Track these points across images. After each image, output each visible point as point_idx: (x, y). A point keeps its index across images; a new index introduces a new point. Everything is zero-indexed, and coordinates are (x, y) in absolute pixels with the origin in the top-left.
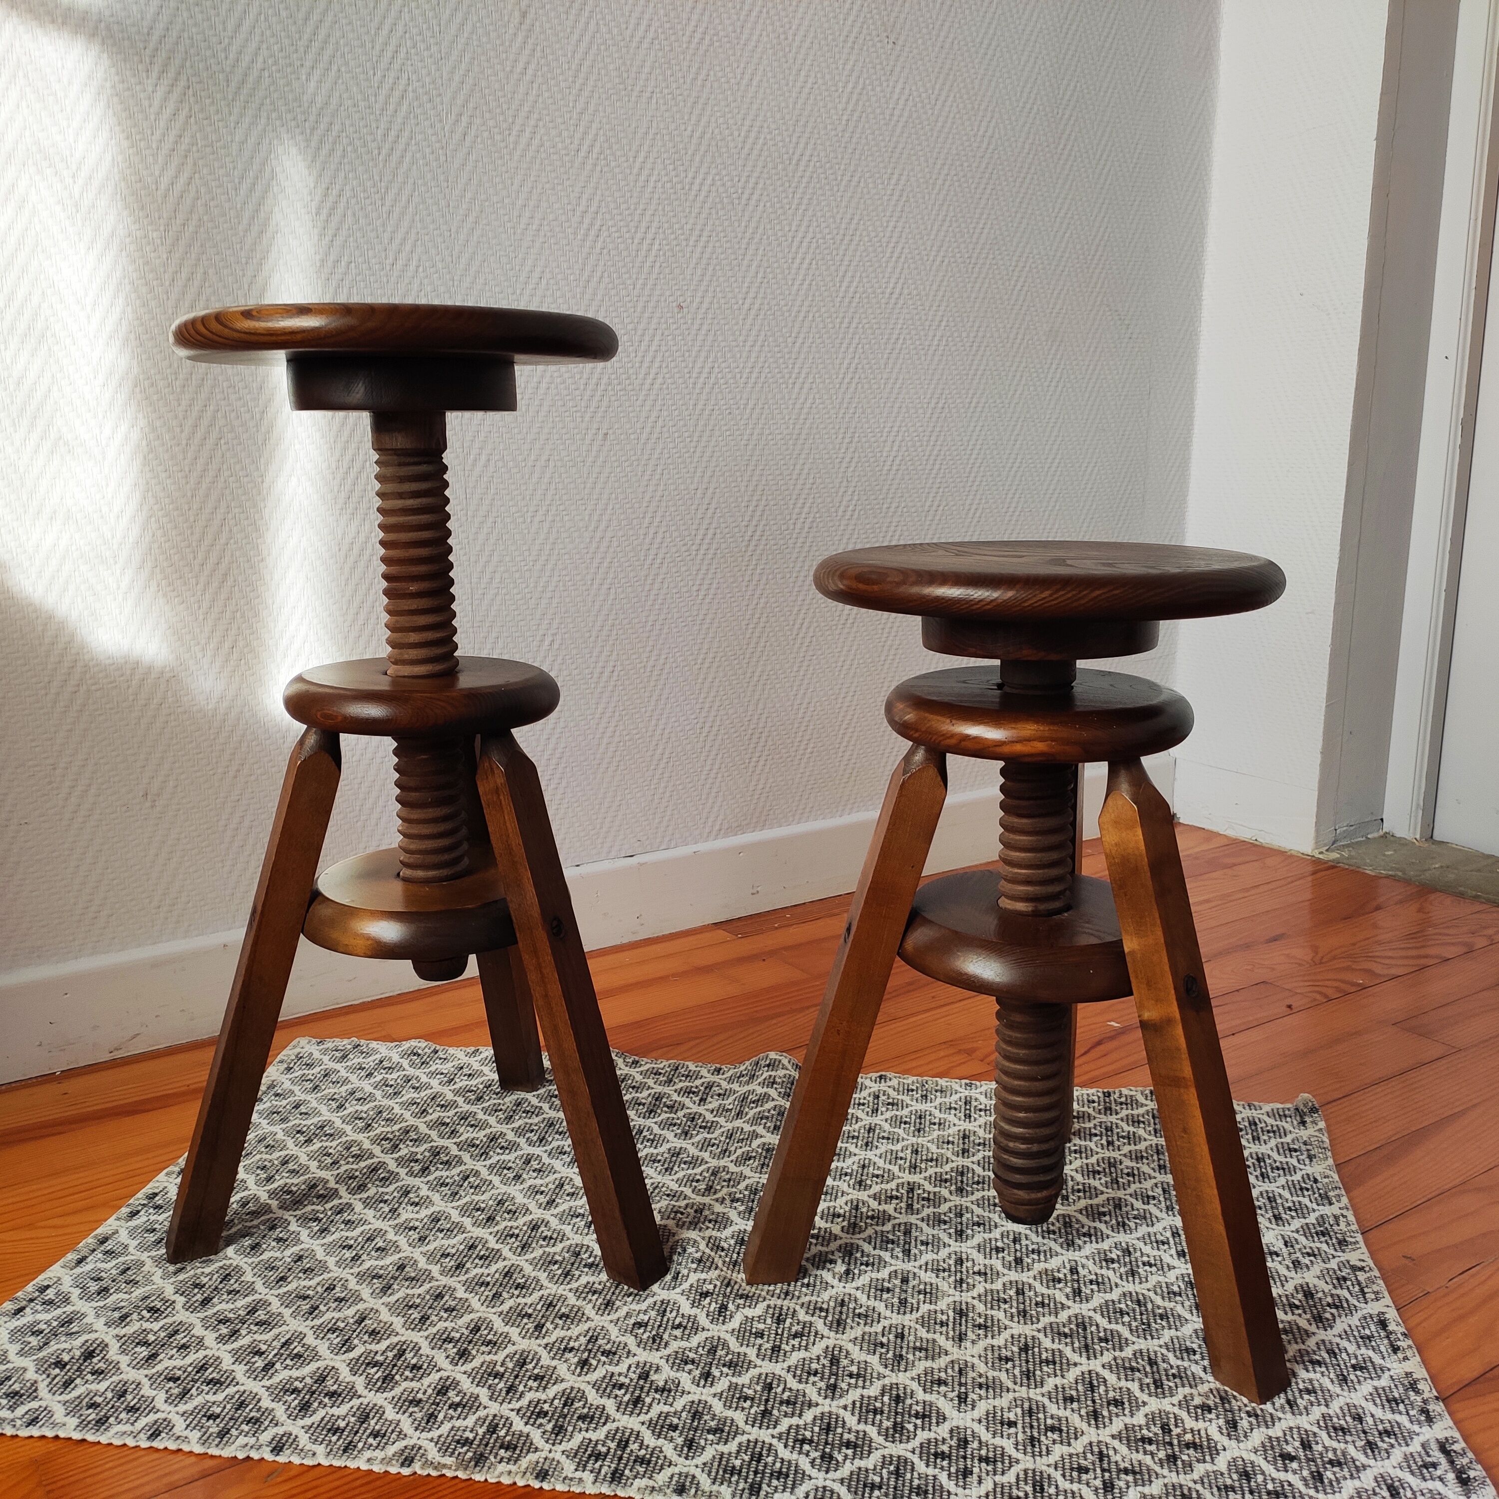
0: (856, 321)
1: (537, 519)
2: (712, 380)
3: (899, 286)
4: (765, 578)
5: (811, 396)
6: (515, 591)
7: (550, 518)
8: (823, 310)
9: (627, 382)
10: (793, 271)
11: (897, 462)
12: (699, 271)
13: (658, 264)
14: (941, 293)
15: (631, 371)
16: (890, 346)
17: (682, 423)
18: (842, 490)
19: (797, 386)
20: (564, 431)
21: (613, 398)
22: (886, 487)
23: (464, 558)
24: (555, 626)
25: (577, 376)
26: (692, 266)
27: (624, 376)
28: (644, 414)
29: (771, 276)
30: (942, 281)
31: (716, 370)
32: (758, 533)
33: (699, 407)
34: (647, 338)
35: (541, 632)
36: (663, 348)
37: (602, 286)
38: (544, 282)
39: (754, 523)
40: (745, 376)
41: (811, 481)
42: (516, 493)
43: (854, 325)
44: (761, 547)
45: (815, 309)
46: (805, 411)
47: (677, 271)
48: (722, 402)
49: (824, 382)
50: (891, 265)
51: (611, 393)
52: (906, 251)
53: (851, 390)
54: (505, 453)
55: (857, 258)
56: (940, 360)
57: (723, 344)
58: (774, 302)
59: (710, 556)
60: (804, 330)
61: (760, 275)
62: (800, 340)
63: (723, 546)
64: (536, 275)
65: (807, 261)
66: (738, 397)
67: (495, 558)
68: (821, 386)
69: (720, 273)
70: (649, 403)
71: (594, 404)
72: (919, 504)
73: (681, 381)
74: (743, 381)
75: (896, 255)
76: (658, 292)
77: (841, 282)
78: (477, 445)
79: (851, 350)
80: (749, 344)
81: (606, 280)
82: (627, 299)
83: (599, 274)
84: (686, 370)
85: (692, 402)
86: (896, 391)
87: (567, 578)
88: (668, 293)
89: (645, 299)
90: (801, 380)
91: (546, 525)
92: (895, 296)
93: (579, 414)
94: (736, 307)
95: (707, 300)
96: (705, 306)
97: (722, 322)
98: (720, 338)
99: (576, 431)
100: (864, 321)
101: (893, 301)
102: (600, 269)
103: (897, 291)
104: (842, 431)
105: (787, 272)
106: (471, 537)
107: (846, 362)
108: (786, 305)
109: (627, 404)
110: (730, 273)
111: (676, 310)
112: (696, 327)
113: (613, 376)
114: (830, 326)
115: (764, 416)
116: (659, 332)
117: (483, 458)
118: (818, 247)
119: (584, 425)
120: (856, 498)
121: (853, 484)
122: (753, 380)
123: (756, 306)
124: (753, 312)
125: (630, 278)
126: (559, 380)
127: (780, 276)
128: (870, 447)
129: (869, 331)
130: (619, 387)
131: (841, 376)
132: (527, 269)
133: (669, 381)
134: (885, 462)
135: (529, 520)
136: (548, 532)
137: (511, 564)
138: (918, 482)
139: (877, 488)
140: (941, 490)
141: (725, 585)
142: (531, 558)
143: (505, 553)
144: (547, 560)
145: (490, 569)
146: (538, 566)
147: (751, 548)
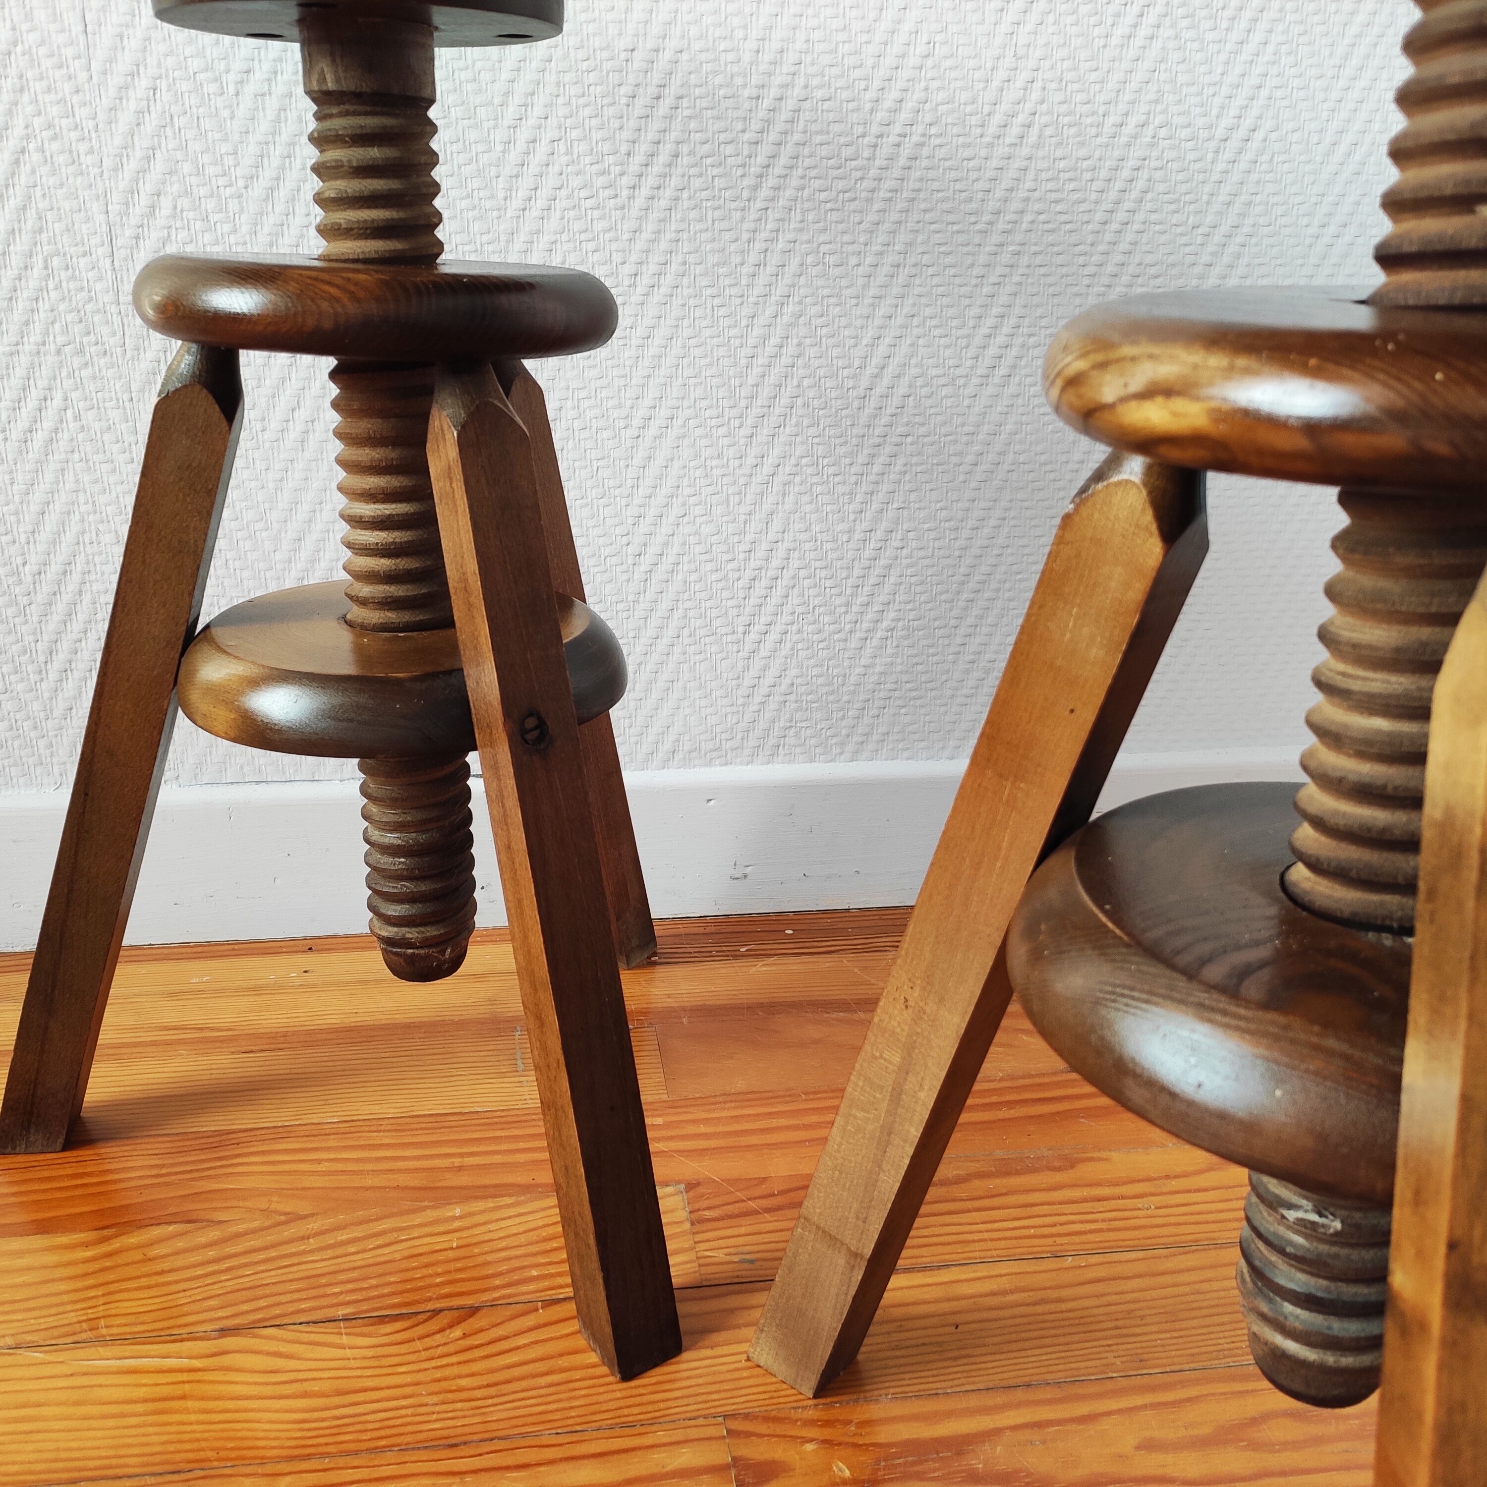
1: (250, 89)
4: (795, 261)
18: (1001, 75)
22: (1117, 76)
23: (90, 160)
32: (783, 161)
39: (773, 137)
41: (921, 49)
44: (789, 193)
59: (663, 203)
63: (697, 183)
72: (1201, 122)
106: (101, 117)
120: (1035, 95)
121: (1032, 63)
134: (1118, 15)
135: (232, 90)
136: (278, 120)
137: (194, 180)
138: (1203, 69)
139: (1093, 76)
140: (1264, 93)
141: (699, 270)
142: (240, 172)
143: (179, 155)
144: (278, 179)
145: (147, 187)
146: (257, 190)
147: (764, 193)
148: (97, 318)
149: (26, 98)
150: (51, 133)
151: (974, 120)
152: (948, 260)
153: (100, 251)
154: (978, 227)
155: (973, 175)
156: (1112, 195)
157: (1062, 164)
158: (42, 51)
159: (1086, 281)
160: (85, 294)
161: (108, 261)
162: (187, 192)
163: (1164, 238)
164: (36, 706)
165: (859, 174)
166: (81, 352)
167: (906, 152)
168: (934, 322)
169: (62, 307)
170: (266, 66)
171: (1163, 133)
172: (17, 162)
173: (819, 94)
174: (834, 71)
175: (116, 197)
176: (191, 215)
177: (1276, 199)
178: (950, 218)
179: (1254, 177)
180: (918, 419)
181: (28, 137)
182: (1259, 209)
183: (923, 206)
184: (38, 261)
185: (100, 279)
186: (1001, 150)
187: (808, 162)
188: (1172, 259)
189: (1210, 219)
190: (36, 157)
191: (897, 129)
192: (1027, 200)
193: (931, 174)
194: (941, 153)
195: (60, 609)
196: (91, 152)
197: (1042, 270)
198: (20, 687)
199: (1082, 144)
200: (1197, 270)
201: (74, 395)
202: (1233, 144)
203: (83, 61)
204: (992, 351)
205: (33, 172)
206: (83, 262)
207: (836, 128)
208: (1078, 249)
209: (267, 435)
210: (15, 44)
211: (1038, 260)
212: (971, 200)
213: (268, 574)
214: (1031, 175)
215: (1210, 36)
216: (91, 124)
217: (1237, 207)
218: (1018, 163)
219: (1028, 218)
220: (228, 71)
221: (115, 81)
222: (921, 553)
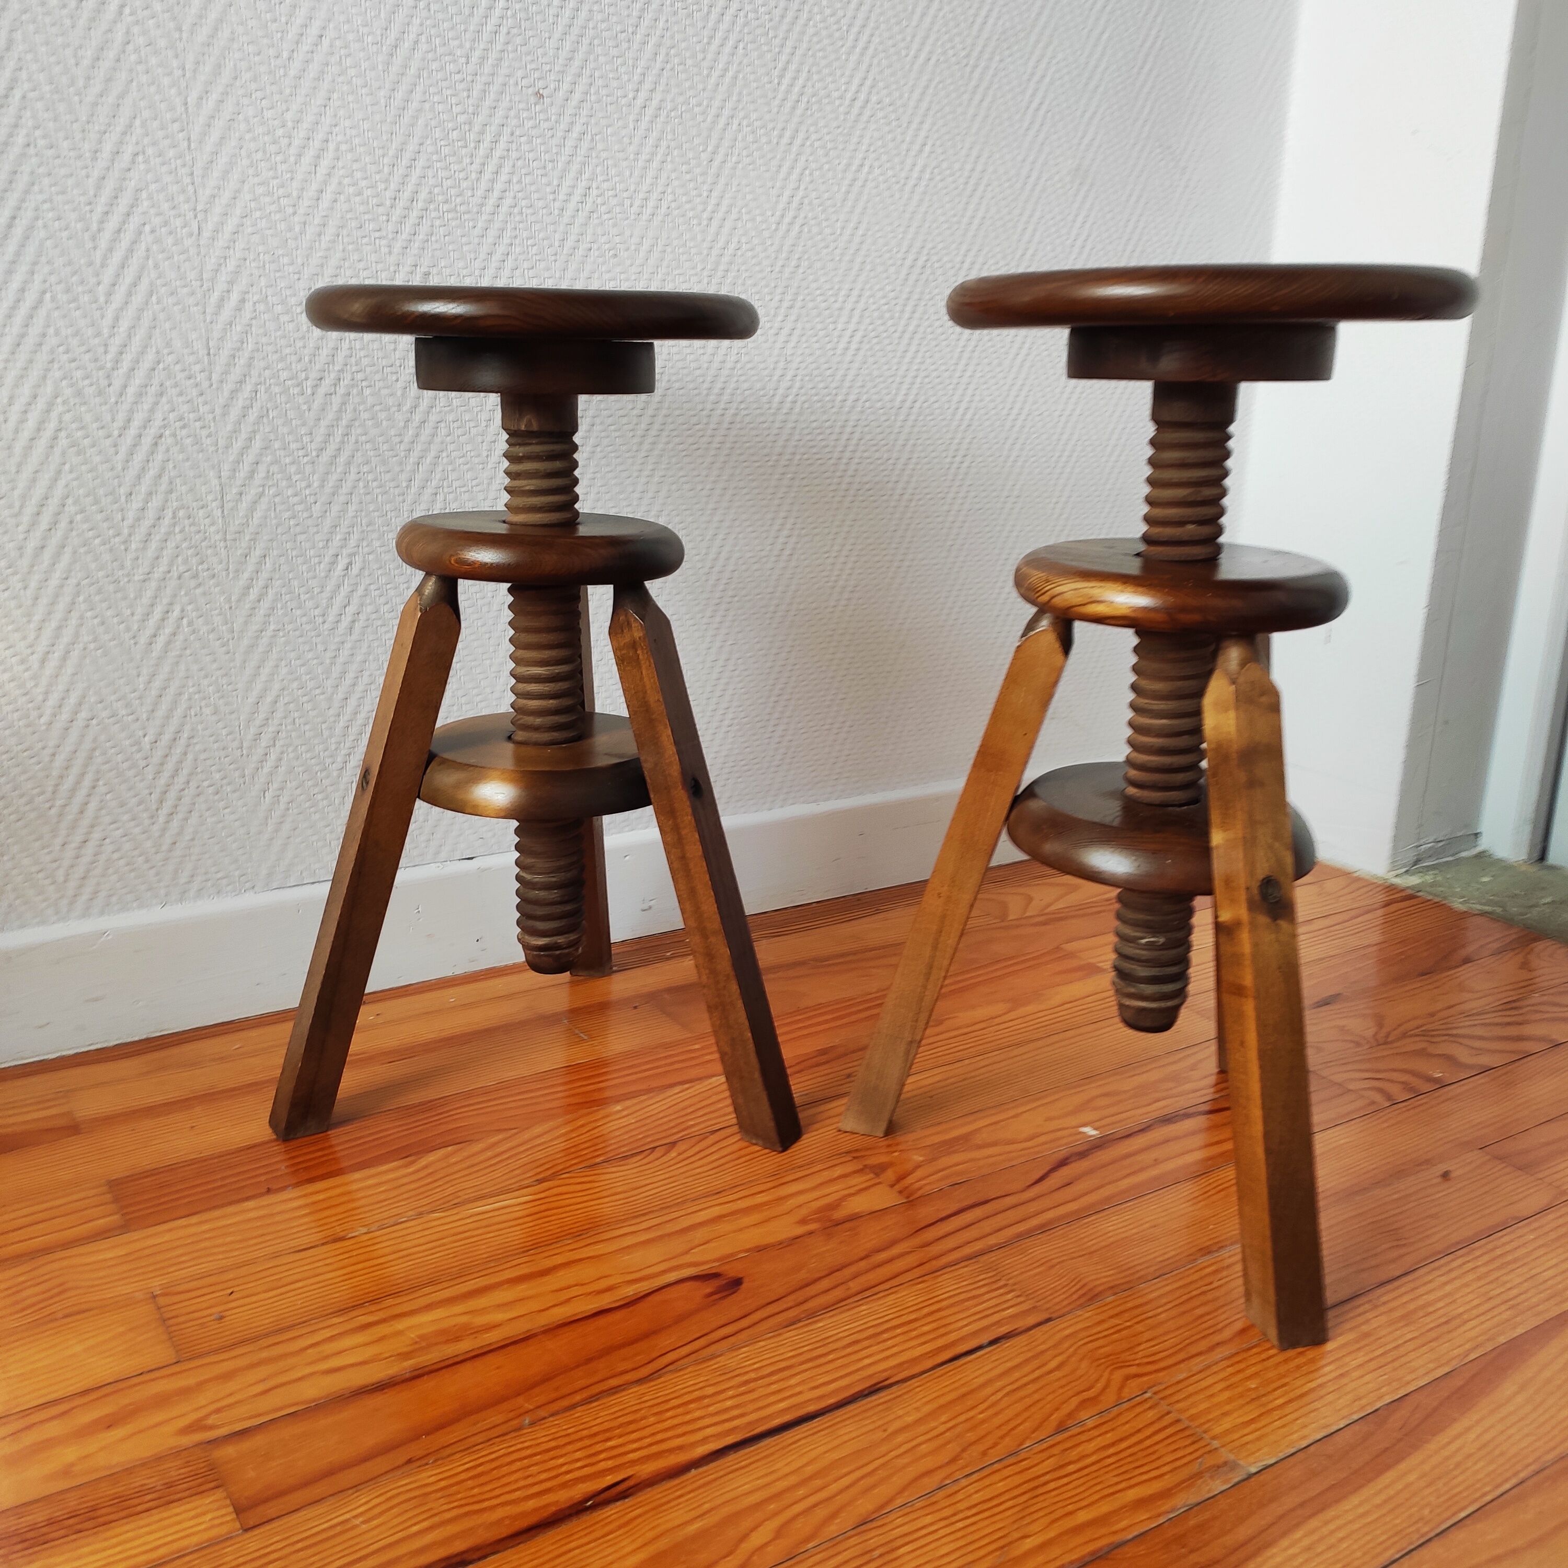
0: (801, 135)
1: (322, 391)
2: (588, 207)
3: (865, 89)
5: (735, 240)
6: (290, 492)
7: (341, 391)
8: (754, 116)
9: (459, 200)
10: (710, 56)
11: (857, 338)
12: (568, 46)
13: (504, 30)
14: (924, 105)
15: (464, 184)
16: (850, 176)
17: (543, 265)
18: (778, 372)
19: (715, 223)
20: (361, 265)
21: (437, 223)
22: (841, 372)
23: (209, 441)
24: (352, 543)
25: (381, 186)
26: (557, 35)
27: (453, 191)
28: (485, 249)
29: (676, 60)
30: (927, 87)
31: (594, 192)
32: (656, 426)
33: (569, 243)
34: (488, 138)
35: (331, 551)
36: (514, 155)
37: (418, 55)
38: (326, 42)
40: (637, 203)
41: (733, 358)
42: (288, 351)
43: (798, 142)
44: (660, 446)
45: (742, 114)
46: (725, 259)
47: (533, 42)
48: (603, 239)
49: (753, 220)
50: (854, 58)
51: (434, 214)
52: (876, 40)
53: (793, 233)
54: (270, 292)
55: (805, 45)
56: (921, 200)
57: (604, 155)
58: (681, 99)
60: (726, 143)
61: (660, 58)
62: (719, 158)
63: (606, 442)
64: (314, 31)
65: (731, 43)
66: (628, 233)
67: (257, 444)
68: (749, 225)
69: (599, 50)
70: (492, 233)
71: (408, 228)
72: (888, 398)
73: (541, 204)
74: (635, 209)
75: (861, 44)
76: (503, 71)
77: (781, 77)
78: (223, 278)
79: (794, 177)
80: (644, 157)
81: (423, 46)
82: (458, 77)
83: (412, 36)
84: (548, 189)
85: (558, 236)
86: (857, 239)
87: (370, 477)
88: (520, 73)
89: (484, 79)
90: (720, 215)
91: (336, 400)
92: (858, 104)
93: (384, 242)
94: (624, 101)
95: (580, 89)
96: (577, 96)
97: (604, 122)
98: (600, 146)
99: (380, 266)
100: (814, 137)
101: (855, 111)
102: (414, 29)
103: (862, 97)
104: (779, 290)
105: (700, 56)
106: (218, 411)
107: (787, 193)
108: (699, 105)
109: (459, 232)
110: (614, 52)
111: (532, 100)
112: (563, 126)
113: (436, 190)
114: (764, 140)
115: (665, 263)
116: (507, 130)
117: (235, 297)
118: (746, 24)
119: (392, 259)
120: (798, 385)
121: (795, 365)
122: (649, 211)
123: (655, 103)
124: (650, 112)
125: (461, 46)
126: (351, 190)
127: (689, 62)
128: (819, 315)
129: (821, 152)
130: (446, 207)
131: (778, 213)
132: (299, 21)
133: (524, 203)
134: (840, 336)
135: (309, 391)
136: (340, 411)
137: (282, 453)
138: (886, 367)
139: (829, 372)
140: (919, 380)
141: (608, 496)
142: (314, 446)
143: (272, 437)
144: (339, 449)
145: (249, 458)
146: (325, 457)
147: (646, 446)
148: (209, 551)
149: (164, 399)
150: (181, 423)
151: (765, 399)
152: (755, 484)
153: (214, 504)
154: (770, 463)
155: (766, 432)
156: (843, 442)
157: (815, 425)
158: (178, 367)
159: (831, 494)
160: (201, 535)
161: (220, 510)
162: (276, 462)
163: (872, 467)
164: (149, 844)
165: (701, 433)
166: (195, 576)
167: (728, 418)
168: (748, 523)
169: (184, 545)
170: (333, 375)
171: (867, 404)
172: (156, 444)
173: (677, 385)
174: (685, 371)
175: (226, 467)
176: (279, 476)
177: (928, 442)
178: (755, 458)
179: (916, 429)
180: (741, 585)
181: (165, 427)
182: (920, 448)
183: (738, 452)
184: (169, 513)
185: (213, 524)
186: (780, 417)
187: (672, 427)
188: (877, 479)
189: (895, 455)
190: (170, 441)
191: (722, 405)
192: (796, 446)
193: (742, 432)
194: (747, 419)
195: (170, 766)
196: (209, 436)
197: (807, 489)
198: (137, 830)
199: (824, 412)
200: (890, 485)
201: (190, 608)
202: (904, 411)
203: (207, 373)
204: (781, 540)
205: (168, 450)
206: (201, 512)
207: (686, 406)
208: (826, 475)
209: (326, 626)
210: (159, 363)
211: (805, 482)
212: (764, 447)
213: (324, 726)
214: (797, 431)
215: (889, 348)
216: (211, 416)
217: (908, 448)
218: (790, 425)
219: (798, 457)
220: (307, 379)
221: (227, 388)
222: (746, 673)
